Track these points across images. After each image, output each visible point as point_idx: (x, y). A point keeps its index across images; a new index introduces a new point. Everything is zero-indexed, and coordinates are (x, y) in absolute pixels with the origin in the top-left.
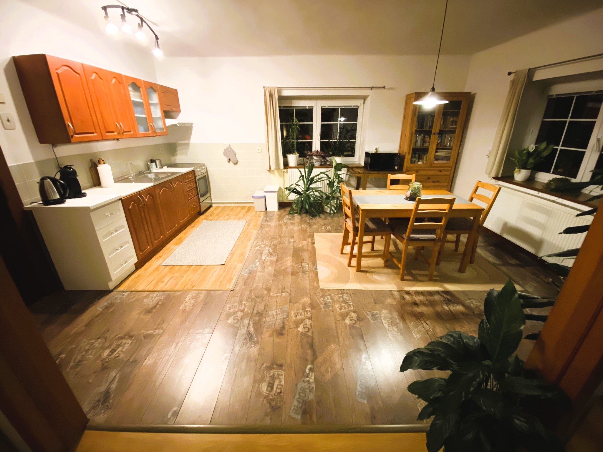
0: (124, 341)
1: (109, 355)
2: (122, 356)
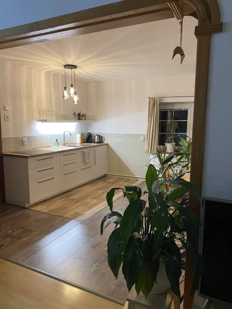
0: (19, 229)
1: (10, 233)
2: (16, 234)
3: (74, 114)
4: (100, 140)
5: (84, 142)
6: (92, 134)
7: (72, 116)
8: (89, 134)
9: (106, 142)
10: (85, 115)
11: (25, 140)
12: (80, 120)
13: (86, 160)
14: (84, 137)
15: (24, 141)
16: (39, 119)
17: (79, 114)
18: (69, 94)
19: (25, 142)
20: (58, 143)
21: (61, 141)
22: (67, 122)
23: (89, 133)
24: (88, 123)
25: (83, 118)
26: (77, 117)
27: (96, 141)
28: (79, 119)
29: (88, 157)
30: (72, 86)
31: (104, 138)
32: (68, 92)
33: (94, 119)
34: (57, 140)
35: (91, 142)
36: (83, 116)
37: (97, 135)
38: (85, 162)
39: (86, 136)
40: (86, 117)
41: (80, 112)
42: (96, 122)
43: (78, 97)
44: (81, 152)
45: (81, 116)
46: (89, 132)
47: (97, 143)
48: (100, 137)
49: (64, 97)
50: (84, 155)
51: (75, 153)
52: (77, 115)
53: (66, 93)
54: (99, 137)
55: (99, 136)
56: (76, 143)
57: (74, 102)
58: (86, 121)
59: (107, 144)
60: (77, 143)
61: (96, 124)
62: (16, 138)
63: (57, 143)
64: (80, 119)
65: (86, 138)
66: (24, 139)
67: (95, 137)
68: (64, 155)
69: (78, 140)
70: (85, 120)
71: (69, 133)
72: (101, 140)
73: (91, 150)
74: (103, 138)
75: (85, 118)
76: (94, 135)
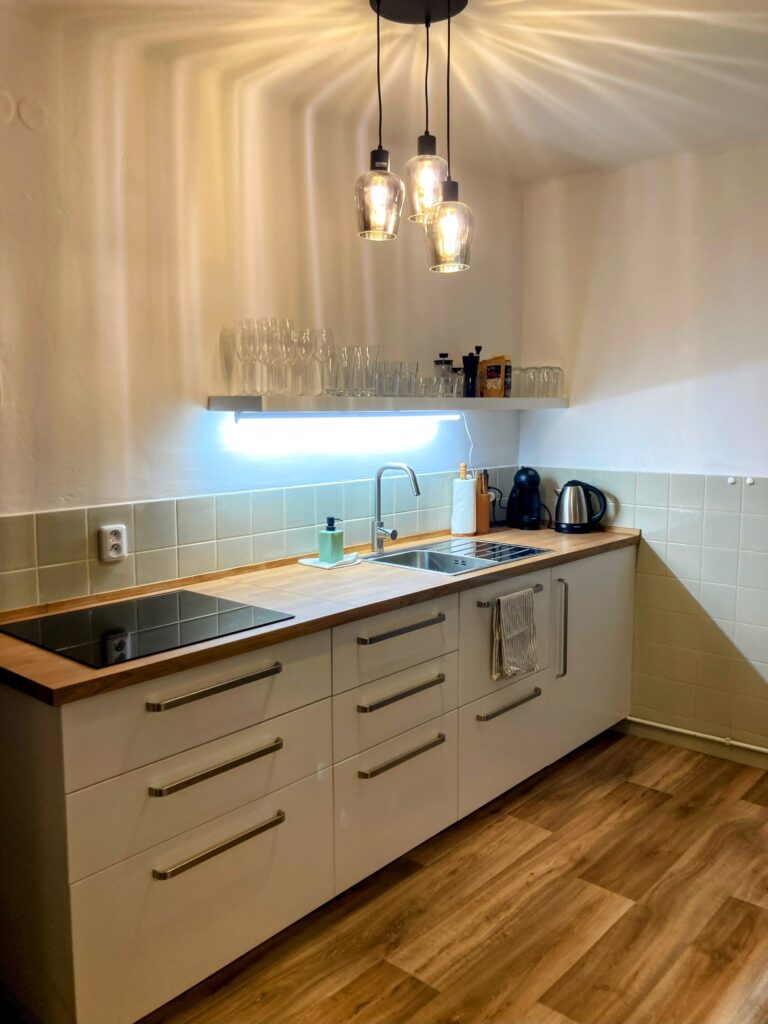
3: (443, 360)
4: (591, 512)
5: (495, 525)
6: (542, 475)
7: (428, 371)
8: (523, 478)
9: (626, 524)
10: (508, 369)
11: (116, 533)
12: (478, 400)
13: (506, 658)
14: (492, 495)
15: (112, 541)
16: (220, 390)
17: (471, 362)
18: (402, 201)
19: (117, 548)
20: (337, 541)
21: (356, 523)
22: (398, 409)
23: (525, 470)
24: (519, 412)
25: (495, 384)
26: (461, 378)
27: (567, 519)
28: (470, 391)
29: (522, 636)
30: (427, 144)
31: (616, 501)
32: (395, 189)
33: (554, 387)
34: (331, 522)
35: (535, 525)
36: (494, 371)
37: (573, 483)
38: (501, 672)
39: (508, 487)
40: (513, 380)
41: (478, 349)
42: (567, 404)
43: (470, 220)
44: (480, 605)
45: (481, 370)
46: (526, 465)
47: (573, 529)
48: (593, 495)
49: (366, 226)
50: (496, 622)
51: (441, 618)
52: (455, 370)
53: (378, 193)
54: (588, 496)
55: (588, 489)
56: (448, 532)
57: (437, 259)
58: (512, 403)
59: (637, 542)
60: (456, 529)
61: (570, 413)
62: (48, 525)
63: (329, 542)
64: (478, 388)
65: (506, 499)
66: (108, 528)
67: (561, 496)
68: (362, 642)
69: (460, 512)
70: (505, 396)
71: (407, 476)
72: (595, 511)
73: (538, 588)
74: (609, 500)
75: (507, 387)
76: (553, 483)
